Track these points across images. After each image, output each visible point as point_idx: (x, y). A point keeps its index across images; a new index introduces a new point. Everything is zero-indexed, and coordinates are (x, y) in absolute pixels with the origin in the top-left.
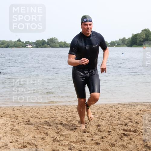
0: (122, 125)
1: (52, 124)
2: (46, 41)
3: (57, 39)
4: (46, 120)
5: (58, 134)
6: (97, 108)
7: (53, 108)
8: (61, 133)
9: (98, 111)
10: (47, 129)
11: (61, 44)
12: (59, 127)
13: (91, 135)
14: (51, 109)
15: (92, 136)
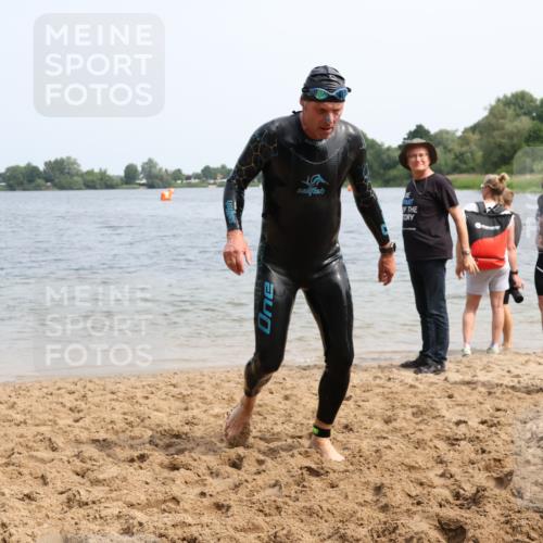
0: (300, 437)
1: (61, 445)
2: (42, 167)
3: (75, 163)
4: (42, 429)
5: (83, 477)
6: (214, 382)
7: (67, 385)
8: (92, 475)
9: (217, 391)
10: (43, 461)
11: (90, 178)
12: (86, 455)
13: (196, 478)
14: (59, 389)
15: (203, 480)
